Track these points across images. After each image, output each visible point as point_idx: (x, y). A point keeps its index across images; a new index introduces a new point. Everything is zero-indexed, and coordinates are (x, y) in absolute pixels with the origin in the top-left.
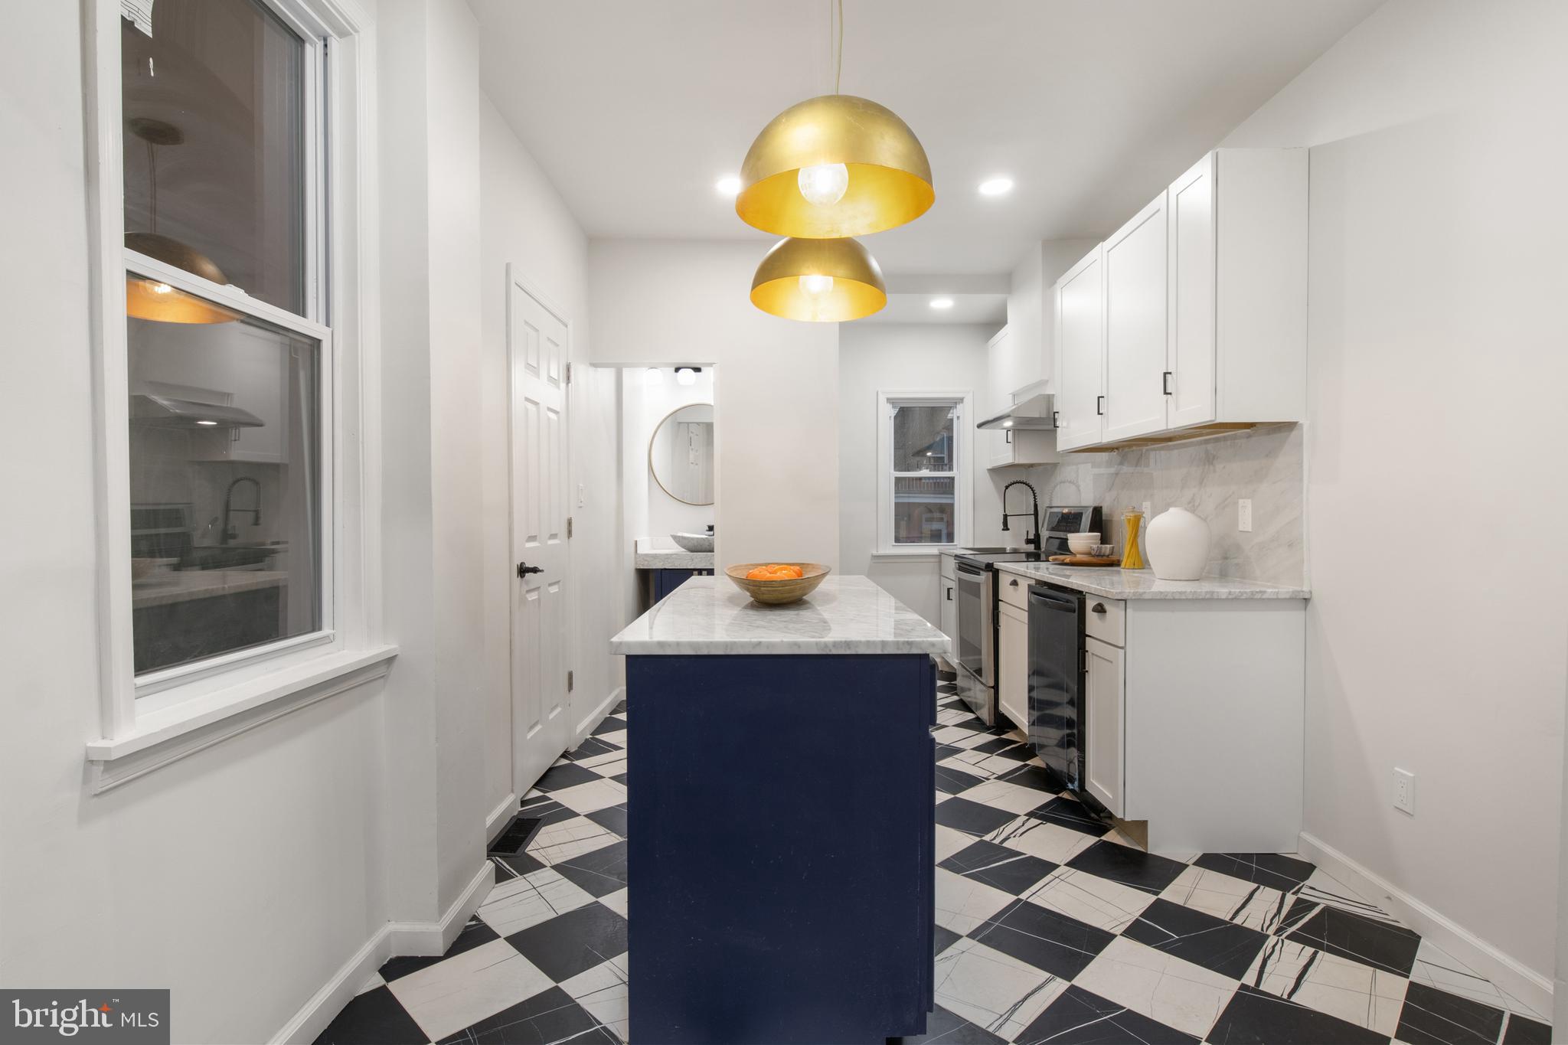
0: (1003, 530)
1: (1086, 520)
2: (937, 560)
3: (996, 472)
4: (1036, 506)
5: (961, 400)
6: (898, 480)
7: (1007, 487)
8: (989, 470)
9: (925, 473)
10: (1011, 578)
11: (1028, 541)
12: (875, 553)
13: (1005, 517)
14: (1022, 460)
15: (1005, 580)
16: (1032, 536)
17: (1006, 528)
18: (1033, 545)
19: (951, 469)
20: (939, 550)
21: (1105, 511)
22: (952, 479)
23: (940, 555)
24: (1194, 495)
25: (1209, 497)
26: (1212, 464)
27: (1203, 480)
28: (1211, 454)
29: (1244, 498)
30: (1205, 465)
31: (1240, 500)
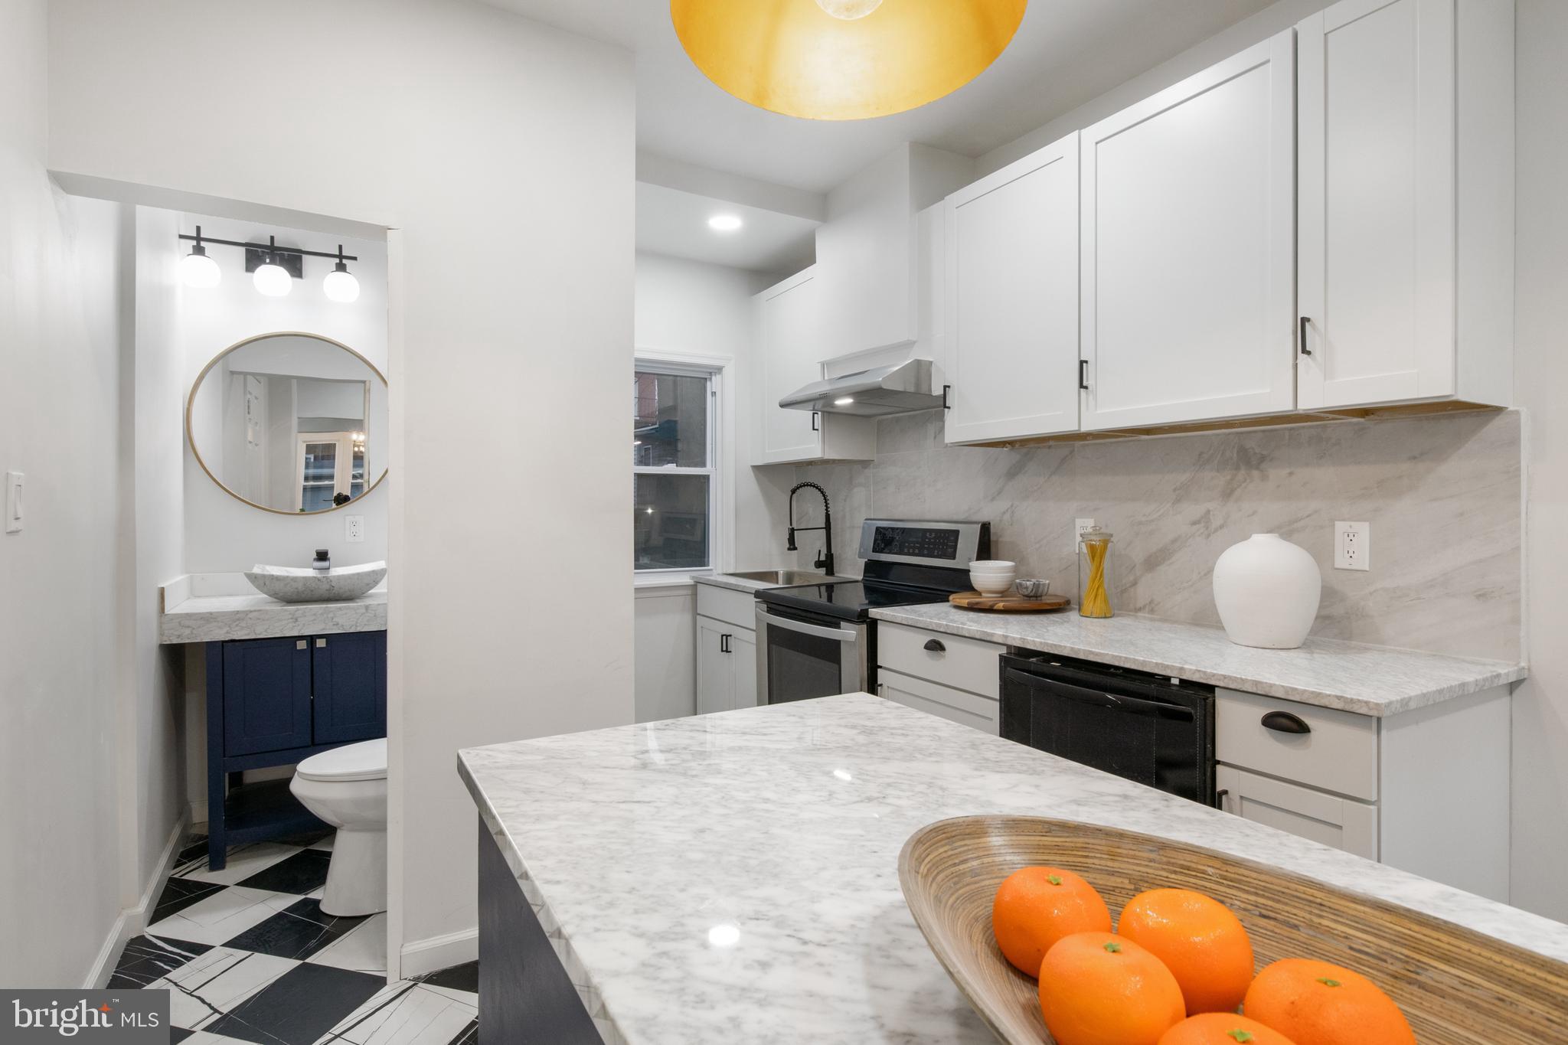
0: (789, 549)
1: (967, 543)
2: (690, 592)
3: (763, 470)
4: (828, 517)
5: (719, 370)
6: (639, 477)
7: (794, 491)
8: (759, 470)
11: (819, 564)
13: (792, 531)
14: (831, 455)
16: (823, 558)
17: (792, 546)
18: (824, 569)
19: (703, 464)
20: (693, 578)
22: (706, 478)
23: (694, 588)
24: (1208, 512)
25: (1249, 516)
26: (1257, 468)
27: (1232, 491)
28: (1255, 453)
29: (1350, 519)
30: (1238, 468)
31: (1338, 524)
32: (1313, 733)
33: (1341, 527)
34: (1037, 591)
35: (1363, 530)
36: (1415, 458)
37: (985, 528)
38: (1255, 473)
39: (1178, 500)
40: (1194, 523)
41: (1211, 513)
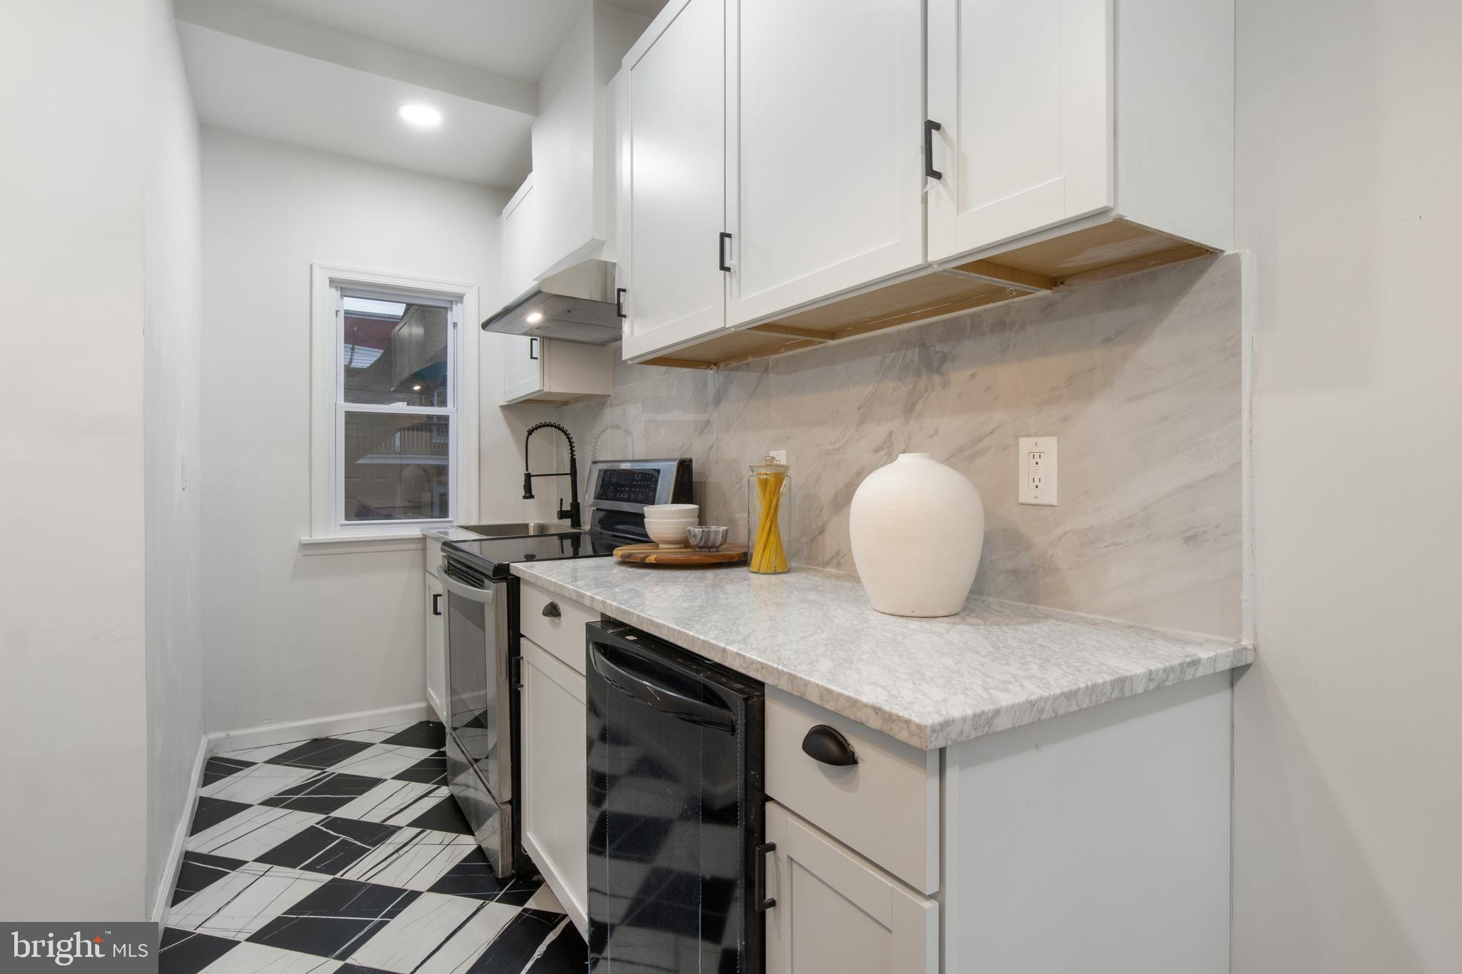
0: (525, 497)
1: (666, 484)
2: (420, 546)
3: (516, 409)
4: (573, 461)
5: (459, 298)
6: (350, 416)
7: (530, 432)
8: (503, 407)
9: (400, 407)
10: (545, 601)
11: (562, 515)
12: (306, 538)
13: (528, 477)
15: (532, 604)
16: (567, 507)
17: (529, 494)
18: (570, 520)
19: (443, 403)
20: (422, 530)
21: (696, 467)
22: (446, 418)
23: (424, 539)
24: (891, 433)
25: (931, 437)
26: (939, 372)
27: (914, 404)
28: (936, 352)
29: (1036, 435)
30: (919, 374)
31: (1022, 441)
32: (861, 765)
33: (1026, 444)
34: (707, 540)
35: (1049, 446)
36: (1108, 340)
37: (685, 467)
38: (937, 378)
39: (862, 422)
40: (877, 450)
41: (894, 436)
